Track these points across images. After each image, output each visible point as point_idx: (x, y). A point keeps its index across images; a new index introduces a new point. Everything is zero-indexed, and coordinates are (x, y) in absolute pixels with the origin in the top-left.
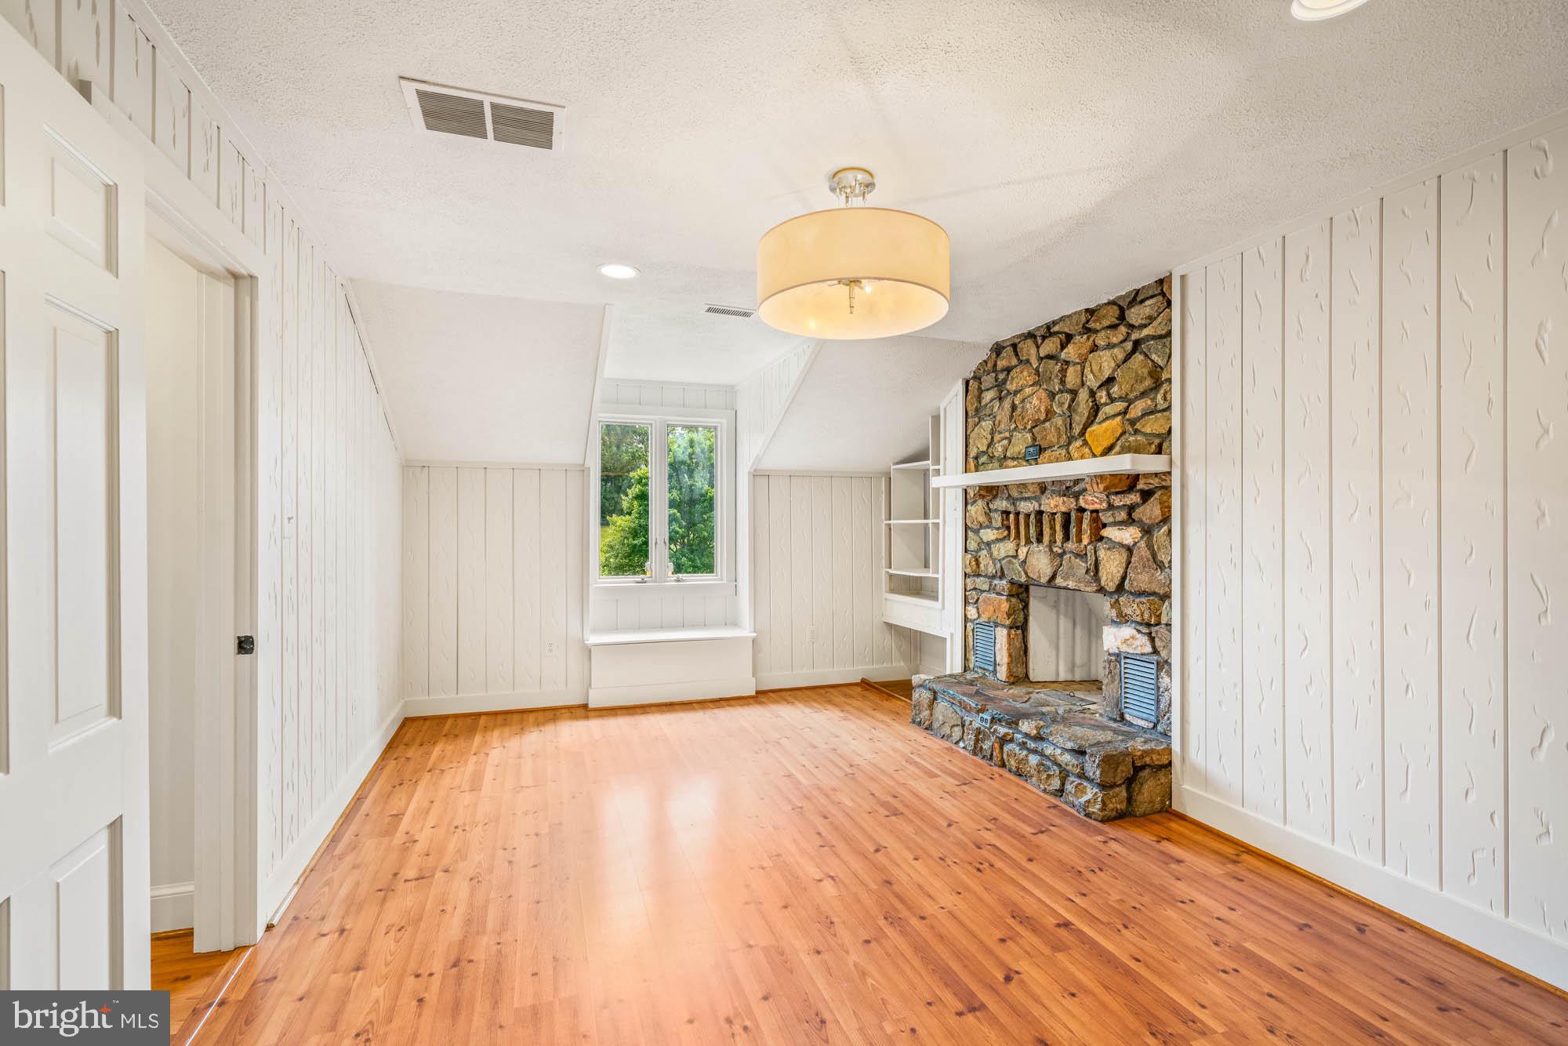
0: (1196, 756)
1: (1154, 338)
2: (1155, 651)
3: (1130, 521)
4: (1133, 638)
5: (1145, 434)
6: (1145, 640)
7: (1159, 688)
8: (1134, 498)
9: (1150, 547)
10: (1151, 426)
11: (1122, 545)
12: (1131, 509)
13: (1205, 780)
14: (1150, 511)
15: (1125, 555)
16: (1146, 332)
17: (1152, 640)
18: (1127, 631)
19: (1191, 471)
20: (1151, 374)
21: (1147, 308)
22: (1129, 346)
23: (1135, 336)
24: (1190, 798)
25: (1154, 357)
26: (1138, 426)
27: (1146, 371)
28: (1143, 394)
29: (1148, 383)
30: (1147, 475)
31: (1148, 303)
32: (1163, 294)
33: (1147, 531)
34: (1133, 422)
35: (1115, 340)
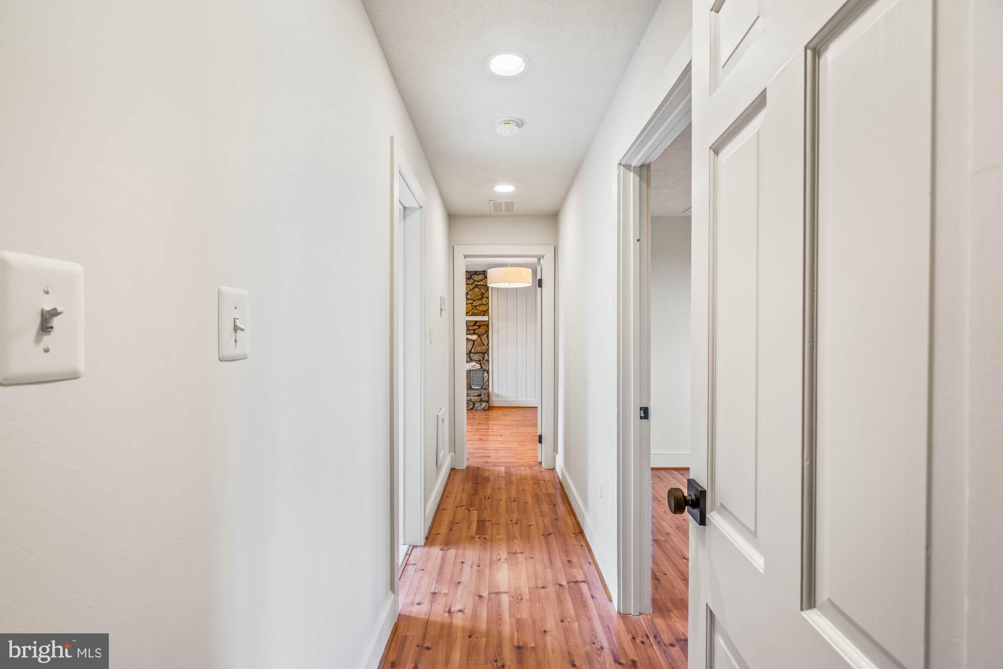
0: (496, 391)
1: (481, 285)
2: (481, 367)
3: (474, 333)
4: (475, 365)
5: (479, 310)
6: (479, 365)
7: (483, 377)
8: (477, 327)
9: (481, 340)
10: (482, 308)
11: (471, 340)
12: (474, 330)
13: (498, 396)
14: (482, 330)
15: (473, 342)
16: (479, 283)
17: (480, 364)
18: (473, 364)
19: (494, 321)
20: (481, 295)
21: (481, 277)
22: (474, 285)
23: (476, 283)
24: (495, 402)
25: (482, 290)
26: (477, 308)
27: (480, 293)
28: (478, 300)
29: (480, 297)
30: (479, 321)
31: (480, 275)
32: (484, 274)
33: (479, 336)
34: (475, 307)
35: (469, 283)
